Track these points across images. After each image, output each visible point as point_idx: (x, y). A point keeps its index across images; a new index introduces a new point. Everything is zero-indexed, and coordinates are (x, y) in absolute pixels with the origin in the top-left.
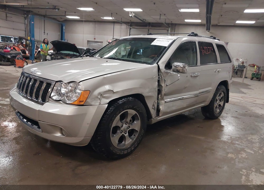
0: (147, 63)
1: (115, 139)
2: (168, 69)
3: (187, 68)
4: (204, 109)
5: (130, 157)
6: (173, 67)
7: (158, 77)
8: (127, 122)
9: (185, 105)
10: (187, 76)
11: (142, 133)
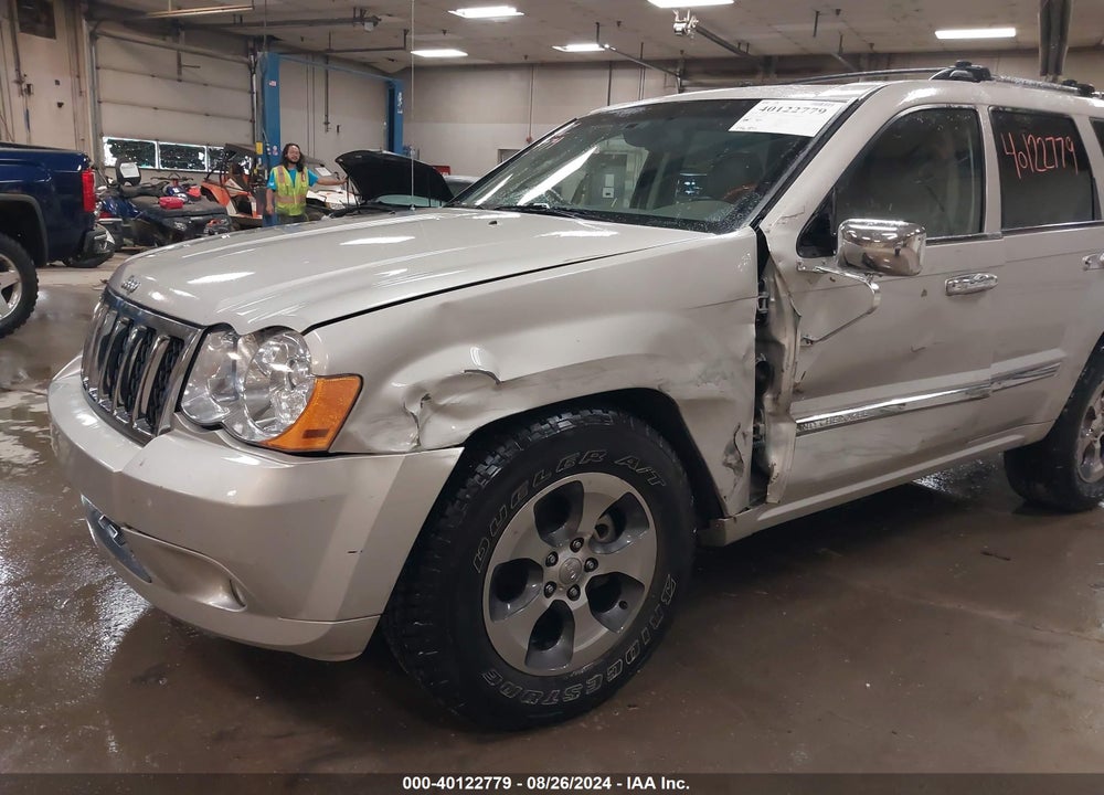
0: (704, 222)
1: (510, 630)
2: (814, 256)
3: (919, 249)
4: (1023, 461)
5: (596, 719)
6: (842, 243)
7: (760, 301)
8: (581, 540)
9: (912, 446)
10: (924, 293)
11: (666, 597)
